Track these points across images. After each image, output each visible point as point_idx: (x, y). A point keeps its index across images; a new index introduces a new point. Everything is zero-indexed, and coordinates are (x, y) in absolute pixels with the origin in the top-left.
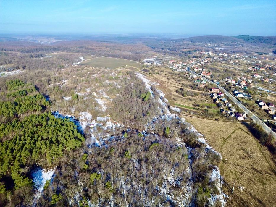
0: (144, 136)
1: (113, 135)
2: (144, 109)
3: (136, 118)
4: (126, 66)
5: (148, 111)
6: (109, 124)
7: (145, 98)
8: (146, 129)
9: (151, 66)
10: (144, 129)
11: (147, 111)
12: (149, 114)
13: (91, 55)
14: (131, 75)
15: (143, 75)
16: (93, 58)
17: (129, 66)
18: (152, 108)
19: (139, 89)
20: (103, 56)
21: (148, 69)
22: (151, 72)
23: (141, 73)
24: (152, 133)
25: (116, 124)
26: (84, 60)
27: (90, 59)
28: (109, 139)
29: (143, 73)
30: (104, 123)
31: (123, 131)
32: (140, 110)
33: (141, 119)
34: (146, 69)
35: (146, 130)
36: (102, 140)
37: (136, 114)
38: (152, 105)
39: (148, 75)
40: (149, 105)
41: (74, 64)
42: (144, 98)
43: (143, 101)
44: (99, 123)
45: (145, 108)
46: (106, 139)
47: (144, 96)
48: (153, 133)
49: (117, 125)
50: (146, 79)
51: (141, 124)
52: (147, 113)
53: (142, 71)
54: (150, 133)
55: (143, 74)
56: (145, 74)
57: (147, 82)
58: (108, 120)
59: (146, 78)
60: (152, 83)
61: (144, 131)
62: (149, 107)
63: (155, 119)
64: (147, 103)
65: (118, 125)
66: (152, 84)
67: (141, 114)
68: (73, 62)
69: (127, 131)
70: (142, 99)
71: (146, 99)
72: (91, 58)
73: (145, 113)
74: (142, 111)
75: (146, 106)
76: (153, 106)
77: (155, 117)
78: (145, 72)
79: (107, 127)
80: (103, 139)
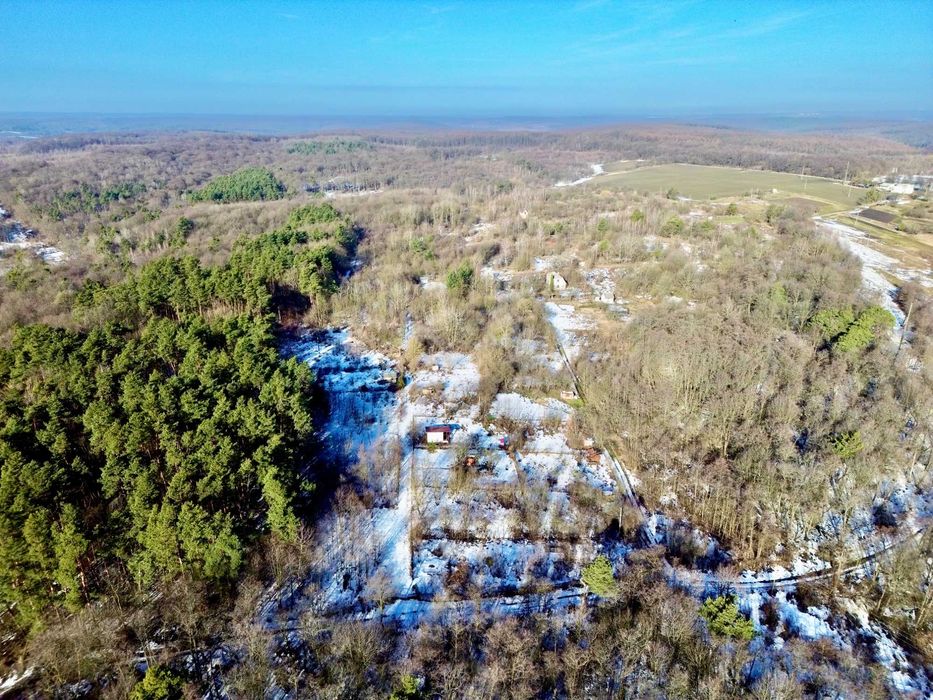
0: (770, 616)
1: (529, 537)
2: (817, 401)
3: (741, 450)
4: (775, 191)
5: (849, 425)
6: (547, 452)
7: (842, 334)
8: (805, 557)
9: (913, 197)
10: (786, 556)
11: (838, 423)
12: (847, 449)
13: (637, 158)
14: (788, 224)
15: (859, 233)
16: (639, 169)
17: (790, 193)
18: (888, 405)
19: (814, 285)
20: (685, 160)
21: (896, 211)
22: (907, 223)
23: (850, 222)
24: (851, 607)
25: (590, 461)
26: (602, 174)
27: (627, 170)
28: (488, 560)
29: (856, 224)
30: (520, 436)
31: (615, 522)
32: (788, 408)
33: (771, 470)
34: (878, 208)
35: (800, 568)
36: (438, 553)
37: (749, 422)
38: (889, 391)
39: (885, 236)
40: (861, 386)
41: (561, 184)
42: (835, 339)
43: (824, 355)
44: (492, 427)
45: (829, 399)
46: (470, 553)
47: (835, 326)
48: (863, 617)
49: (593, 468)
50: (869, 251)
51: (768, 504)
52: (833, 438)
53: (857, 218)
54: (833, 606)
55: (859, 229)
56: (871, 228)
57: (876, 263)
58: (551, 425)
59: (873, 248)
60: (905, 274)
61: (779, 572)
62: (865, 395)
63: (900, 496)
64: (850, 370)
65: (603, 470)
66: (901, 277)
67: (788, 432)
68: (558, 178)
69: (641, 531)
70: (819, 341)
71: (851, 345)
72: (630, 169)
73: (820, 432)
74: (794, 411)
75: (840, 391)
76: (897, 395)
77: (901, 481)
78: (872, 221)
79: (524, 462)
80: (451, 549)
